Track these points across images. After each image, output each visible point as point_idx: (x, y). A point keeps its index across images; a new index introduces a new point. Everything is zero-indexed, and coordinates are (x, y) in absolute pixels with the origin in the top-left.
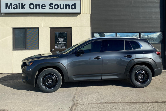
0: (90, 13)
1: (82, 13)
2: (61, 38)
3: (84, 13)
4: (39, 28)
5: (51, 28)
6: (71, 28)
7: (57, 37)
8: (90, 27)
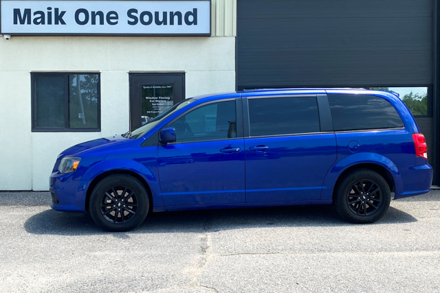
0: (235, 34)
1: (213, 34)
2: (158, 99)
3: (217, 34)
4: (100, 73)
5: (131, 74)
6: (184, 73)
7: (147, 98)
8: (234, 72)
